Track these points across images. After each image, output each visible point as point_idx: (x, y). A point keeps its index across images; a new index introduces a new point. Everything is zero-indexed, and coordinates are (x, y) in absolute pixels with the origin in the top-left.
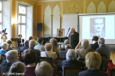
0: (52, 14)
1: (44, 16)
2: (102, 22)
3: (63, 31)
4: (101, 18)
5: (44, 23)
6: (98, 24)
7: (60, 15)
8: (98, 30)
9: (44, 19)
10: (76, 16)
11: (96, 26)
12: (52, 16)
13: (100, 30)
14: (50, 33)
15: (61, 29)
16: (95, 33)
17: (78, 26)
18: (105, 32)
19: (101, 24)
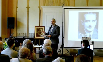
0: (28, 5)
1: (18, 7)
2: (95, 19)
3: (42, 29)
4: (93, 13)
5: (18, 17)
6: (89, 21)
7: (39, 7)
8: (89, 29)
9: (17, 12)
10: (61, 9)
11: (87, 24)
12: (28, 8)
13: (92, 29)
14: (25, 31)
15: (40, 26)
16: (85, 33)
17: (63, 23)
18: (98, 32)
19: (93, 21)
